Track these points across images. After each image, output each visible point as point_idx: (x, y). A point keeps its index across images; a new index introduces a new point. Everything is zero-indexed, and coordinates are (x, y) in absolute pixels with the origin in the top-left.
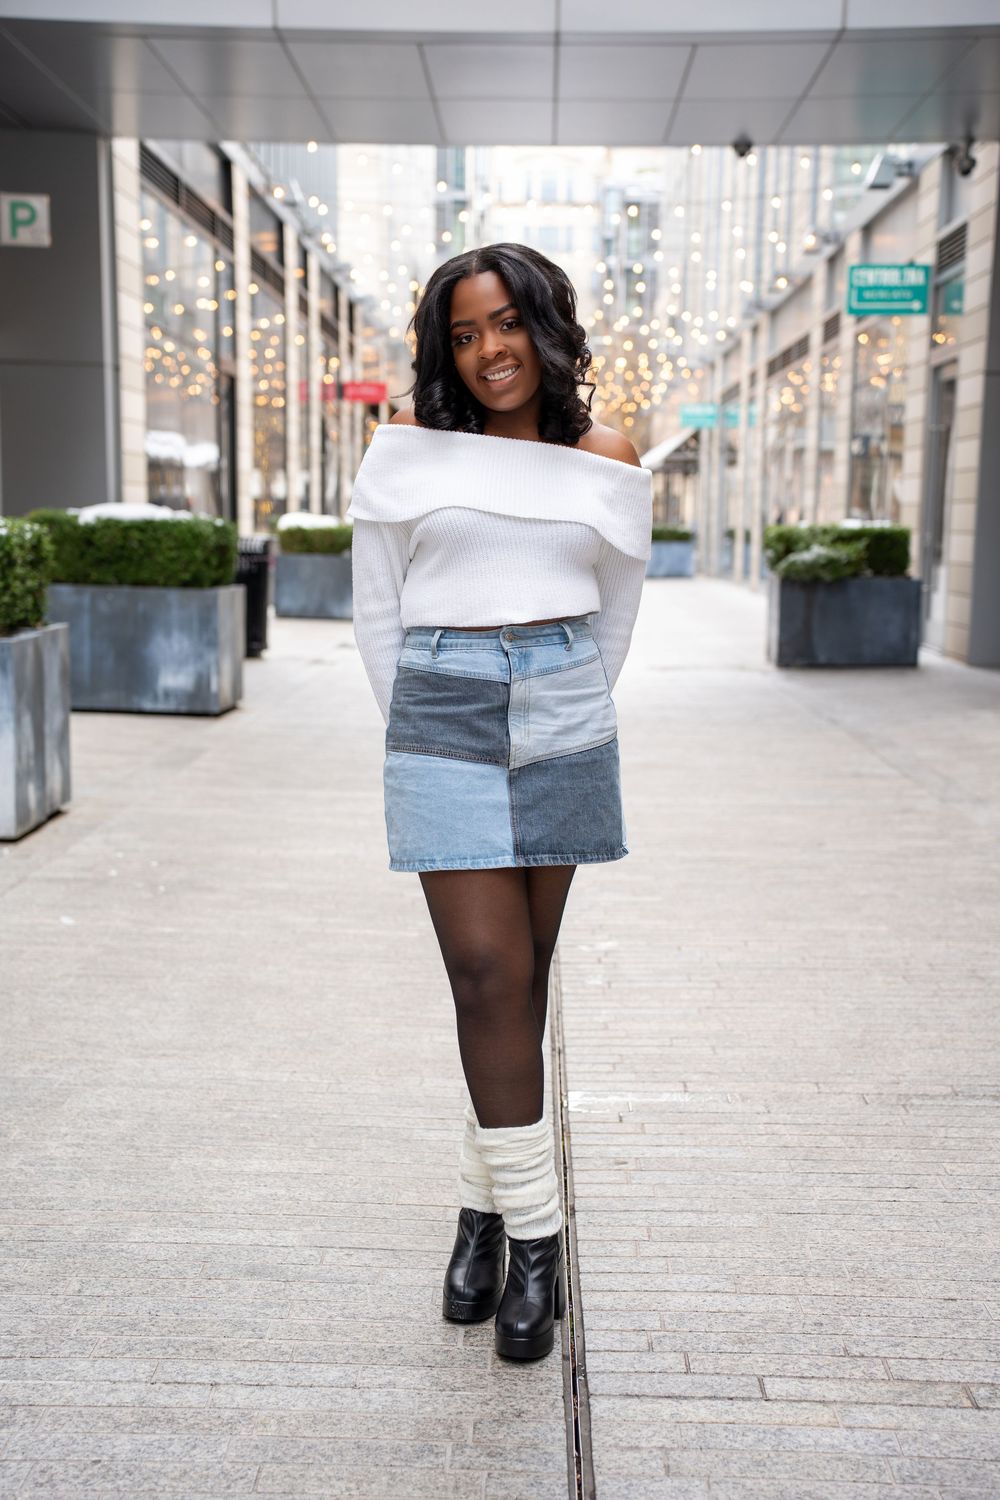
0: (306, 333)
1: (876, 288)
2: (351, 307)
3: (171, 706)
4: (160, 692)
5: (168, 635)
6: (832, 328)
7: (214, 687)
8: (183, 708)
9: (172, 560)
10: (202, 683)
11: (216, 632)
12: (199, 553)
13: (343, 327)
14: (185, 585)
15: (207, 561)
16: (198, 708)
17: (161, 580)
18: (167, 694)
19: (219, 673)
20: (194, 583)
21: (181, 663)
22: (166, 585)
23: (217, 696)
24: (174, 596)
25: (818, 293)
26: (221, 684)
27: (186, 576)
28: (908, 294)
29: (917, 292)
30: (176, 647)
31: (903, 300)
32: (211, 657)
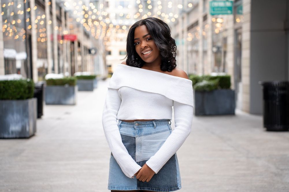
0: (52, 19)
1: (218, 7)
2: (65, 13)
3: (14, 136)
4: (10, 133)
5: (13, 114)
6: (205, 18)
7: (27, 129)
8: (18, 136)
9: (14, 92)
10: (24, 129)
11: (28, 113)
12: (22, 90)
13: (63, 19)
14: (18, 99)
15: (25, 92)
16: (23, 136)
17: (11, 98)
18: (12, 132)
19: (29, 125)
20: (21, 98)
21: (17, 123)
22: (12, 99)
23: (28, 132)
24: (15, 103)
25: (201, 8)
26: (29, 129)
27: (18, 97)
28: (226, 9)
29: (229, 8)
30: (15, 118)
31: (225, 10)
32: (26, 120)
